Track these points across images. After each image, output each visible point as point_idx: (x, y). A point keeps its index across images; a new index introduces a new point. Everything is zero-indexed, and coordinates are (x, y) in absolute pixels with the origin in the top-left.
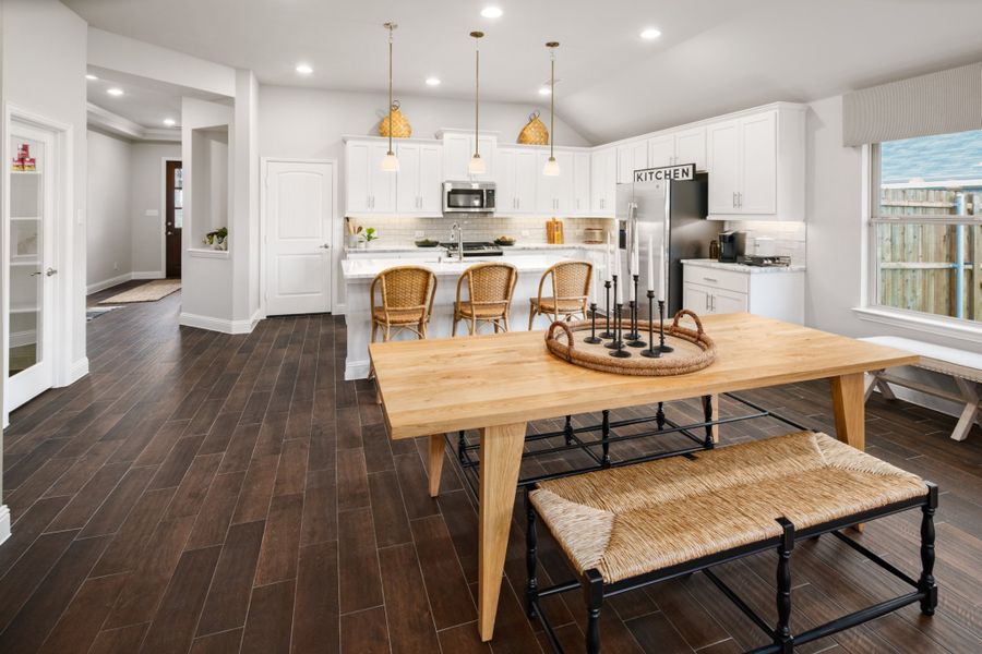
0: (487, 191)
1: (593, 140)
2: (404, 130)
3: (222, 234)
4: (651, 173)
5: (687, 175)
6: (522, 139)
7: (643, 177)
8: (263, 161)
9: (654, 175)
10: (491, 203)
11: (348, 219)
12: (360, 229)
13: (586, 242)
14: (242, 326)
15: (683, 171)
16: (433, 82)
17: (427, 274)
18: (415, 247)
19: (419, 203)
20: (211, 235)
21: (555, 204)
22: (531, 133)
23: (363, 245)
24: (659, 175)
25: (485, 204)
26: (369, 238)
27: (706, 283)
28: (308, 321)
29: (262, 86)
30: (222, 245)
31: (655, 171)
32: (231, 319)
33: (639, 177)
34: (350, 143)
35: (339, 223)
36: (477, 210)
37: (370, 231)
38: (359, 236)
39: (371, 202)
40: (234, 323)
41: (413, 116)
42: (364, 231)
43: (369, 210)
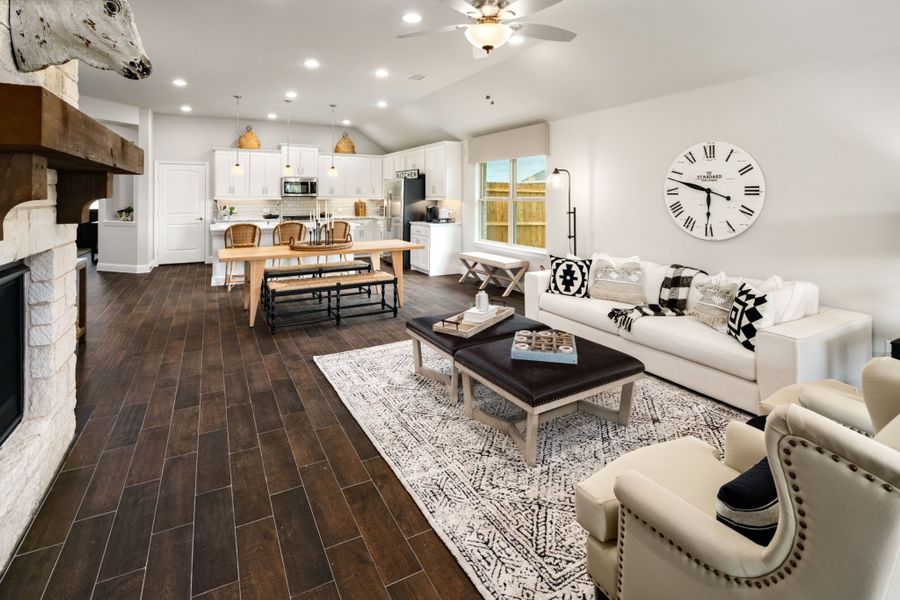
0: (311, 183)
1: (385, 151)
2: (255, 144)
3: (129, 211)
5: (414, 176)
6: (337, 150)
7: (400, 175)
8: (156, 164)
10: (314, 190)
11: (216, 201)
12: (225, 207)
14: (143, 268)
15: (412, 173)
16: (272, 116)
17: (255, 227)
19: (265, 190)
20: (121, 212)
21: (358, 191)
22: (343, 146)
23: (226, 218)
25: (310, 191)
26: (231, 213)
28: (188, 267)
29: (156, 114)
30: (129, 218)
31: (404, 173)
32: (136, 264)
33: (398, 176)
34: (217, 153)
35: (210, 204)
36: (305, 195)
37: (232, 209)
38: (224, 212)
39: (232, 190)
40: (138, 266)
41: (262, 134)
42: (228, 209)
43: (231, 195)
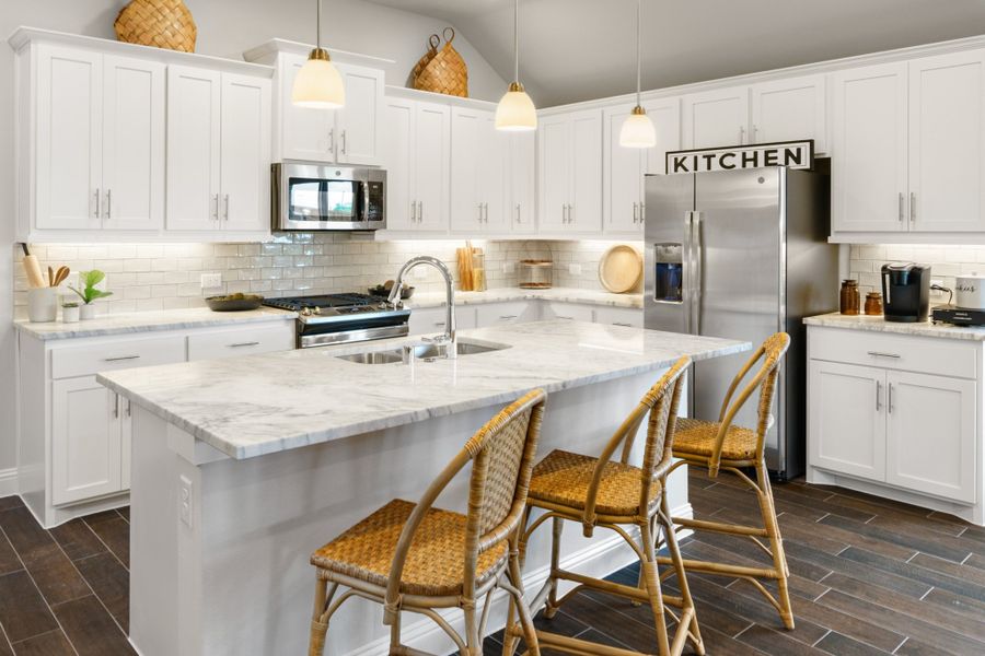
0: (371, 184)
4: (709, 158)
5: (798, 160)
6: (416, 80)
7: (689, 163)
9: (715, 162)
10: (376, 210)
11: (27, 247)
12: (64, 272)
13: (523, 285)
15: (788, 153)
18: (206, 313)
19: (221, 207)
23: (75, 313)
24: (728, 161)
25: (366, 211)
26: (89, 296)
27: (871, 361)
31: (719, 154)
33: (678, 164)
34: (38, 49)
36: (349, 225)
37: (94, 277)
38: (59, 291)
42: (75, 277)
43: (96, 223)
